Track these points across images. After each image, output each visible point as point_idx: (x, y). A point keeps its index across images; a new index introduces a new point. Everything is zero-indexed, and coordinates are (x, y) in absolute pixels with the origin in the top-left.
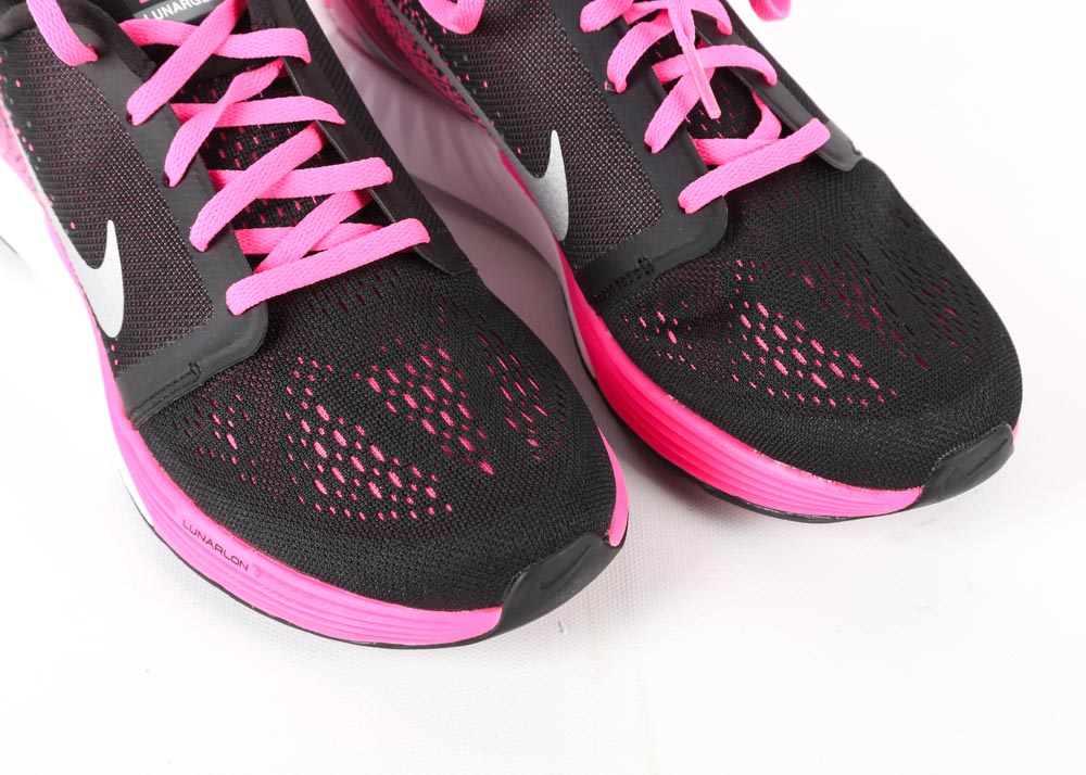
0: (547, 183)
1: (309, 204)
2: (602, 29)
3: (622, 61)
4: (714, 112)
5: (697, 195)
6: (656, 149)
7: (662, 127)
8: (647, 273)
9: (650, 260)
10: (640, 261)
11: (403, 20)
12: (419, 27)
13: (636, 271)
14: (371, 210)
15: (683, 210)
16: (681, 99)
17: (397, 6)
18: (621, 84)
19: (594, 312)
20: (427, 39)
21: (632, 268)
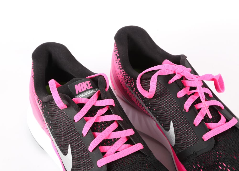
0: (169, 133)
1: (115, 140)
2: (182, 97)
3: (188, 105)
4: (210, 117)
5: (207, 136)
6: (196, 125)
8: (195, 155)
9: (196, 152)
10: (193, 152)
11: (134, 94)
12: (138, 96)
13: (192, 154)
14: (130, 141)
15: (204, 140)
16: (202, 113)
17: (133, 91)
18: (187, 110)
19: (181, 163)
20: (140, 98)
21: (191, 154)
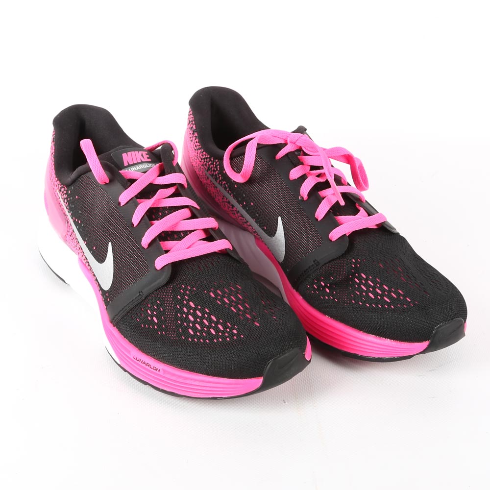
1: (186, 233)
2: (298, 178)
3: (305, 189)
4: (342, 203)
5: (335, 234)
6: (319, 219)
7: (322, 211)
8: (317, 266)
9: (318, 260)
10: (314, 261)
11: (219, 187)
12: (225, 188)
13: (313, 265)
15: (331, 241)
16: (329, 201)
17: (217, 182)
18: (305, 197)
20: (228, 192)
21: (311, 264)
